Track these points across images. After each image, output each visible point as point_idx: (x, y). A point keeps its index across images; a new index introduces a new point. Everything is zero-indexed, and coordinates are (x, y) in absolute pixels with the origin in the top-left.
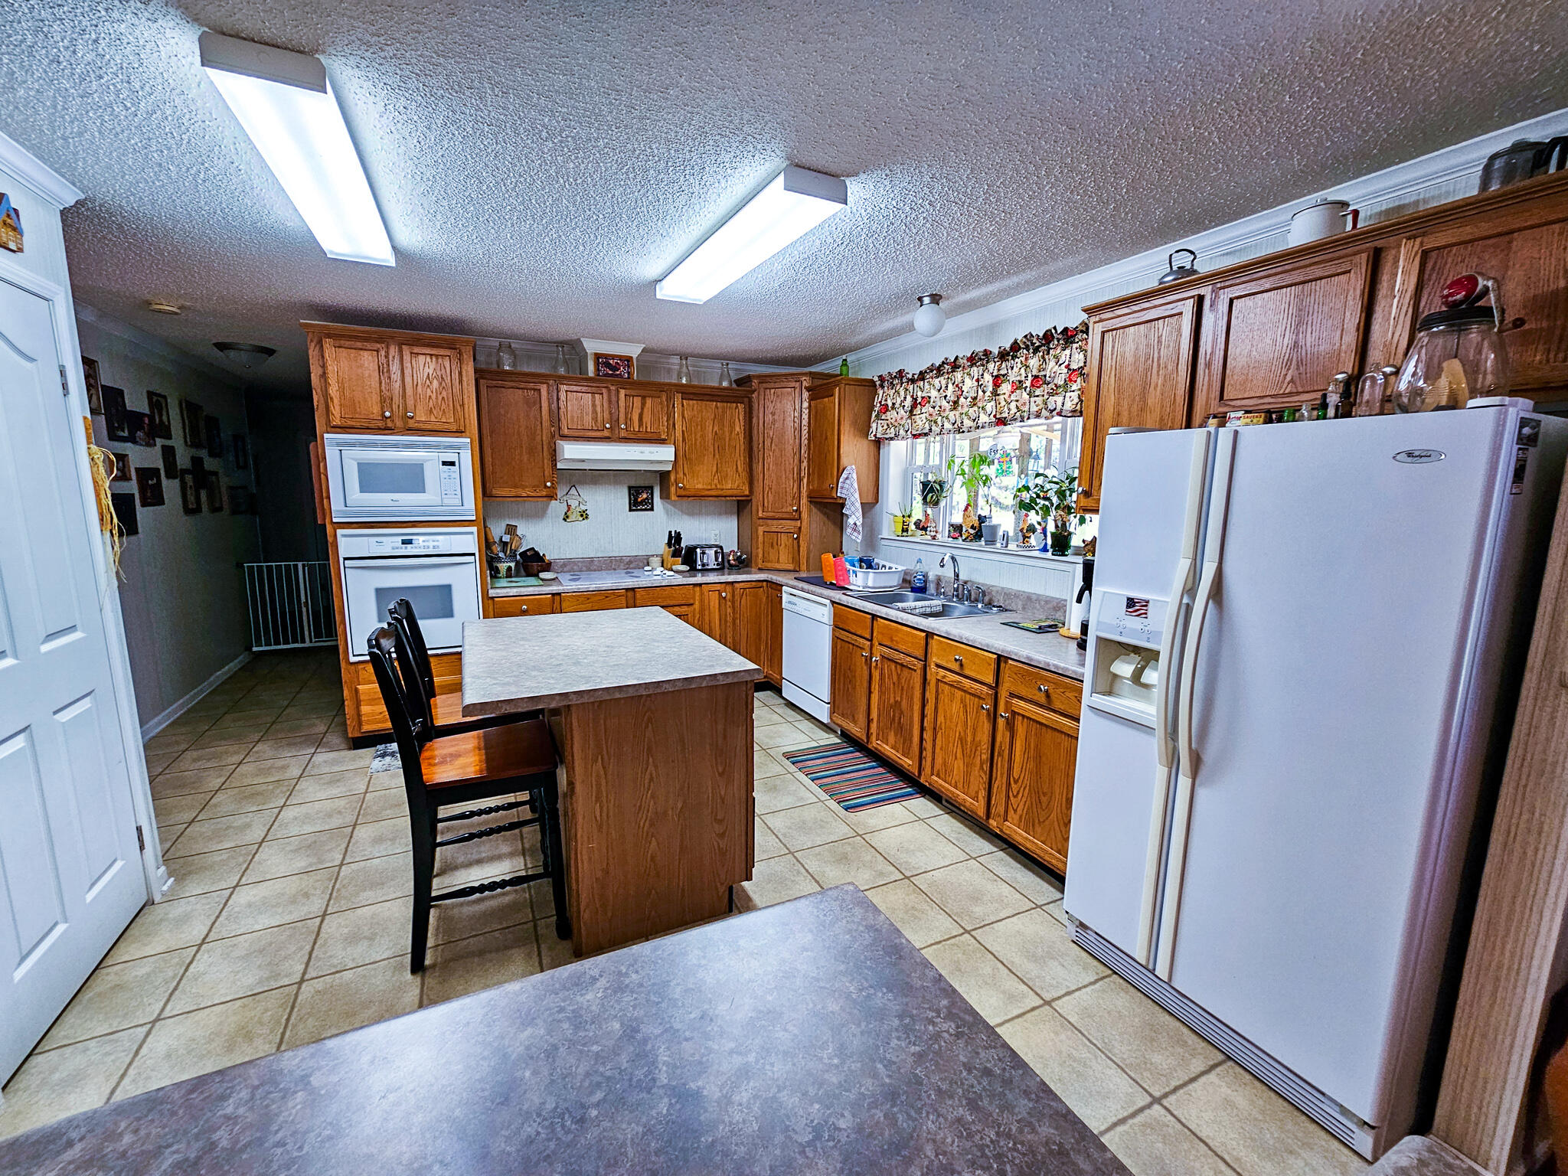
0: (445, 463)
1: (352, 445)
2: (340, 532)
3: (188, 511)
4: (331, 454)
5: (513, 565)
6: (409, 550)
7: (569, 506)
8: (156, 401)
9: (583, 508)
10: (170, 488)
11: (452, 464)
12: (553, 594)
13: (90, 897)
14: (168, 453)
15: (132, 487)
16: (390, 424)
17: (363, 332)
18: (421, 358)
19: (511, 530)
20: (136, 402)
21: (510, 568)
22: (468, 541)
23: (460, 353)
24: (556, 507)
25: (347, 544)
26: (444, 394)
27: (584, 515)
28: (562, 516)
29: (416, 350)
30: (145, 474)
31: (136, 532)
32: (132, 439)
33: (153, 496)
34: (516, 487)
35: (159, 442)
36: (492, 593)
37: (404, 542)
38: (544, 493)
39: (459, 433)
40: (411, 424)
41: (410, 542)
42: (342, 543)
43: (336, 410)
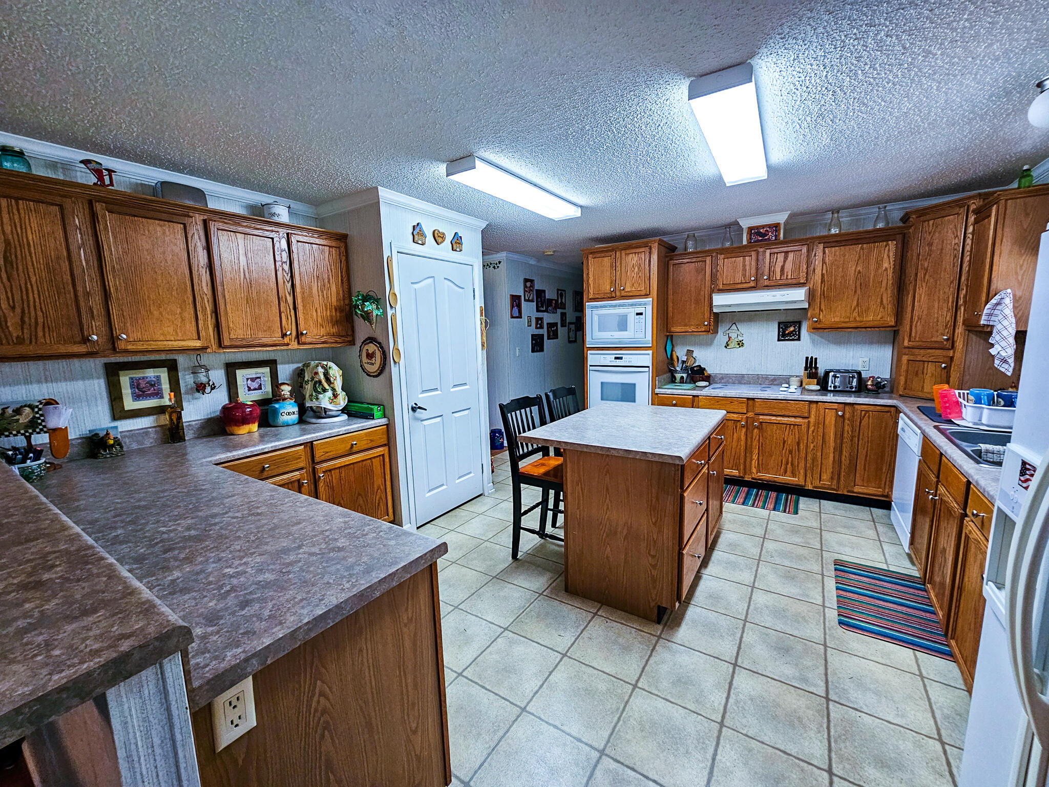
0: (638, 314)
1: (597, 307)
2: (589, 352)
3: (570, 342)
4: (588, 312)
5: (685, 375)
6: (618, 362)
7: (730, 338)
8: (561, 293)
9: (740, 338)
10: (562, 331)
11: (641, 314)
12: (694, 396)
13: (457, 481)
14: (563, 315)
15: (544, 331)
16: (614, 295)
17: (605, 248)
18: (631, 255)
19: (690, 352)
20: (550, 294)
21: (682, 377)
22: (646, 359)
23: (650, 249)
24: (721, 337)
25: (593, 358)
26: (640, 274)
27: (740, 344)
28: (725, 344)
29: (628, 252)
30: (550, 325)
31: (542, 350)
32: (546, 311)
33: (553, 335)
34: (686, 325)
35: (559, 311)
36: (657, 391)
37: (616, 358)
38: (703, 329)
39: (646, 295)
40: (623, 294)
41: (621, 358)
42: (590, 357)
43: (591, 291)
